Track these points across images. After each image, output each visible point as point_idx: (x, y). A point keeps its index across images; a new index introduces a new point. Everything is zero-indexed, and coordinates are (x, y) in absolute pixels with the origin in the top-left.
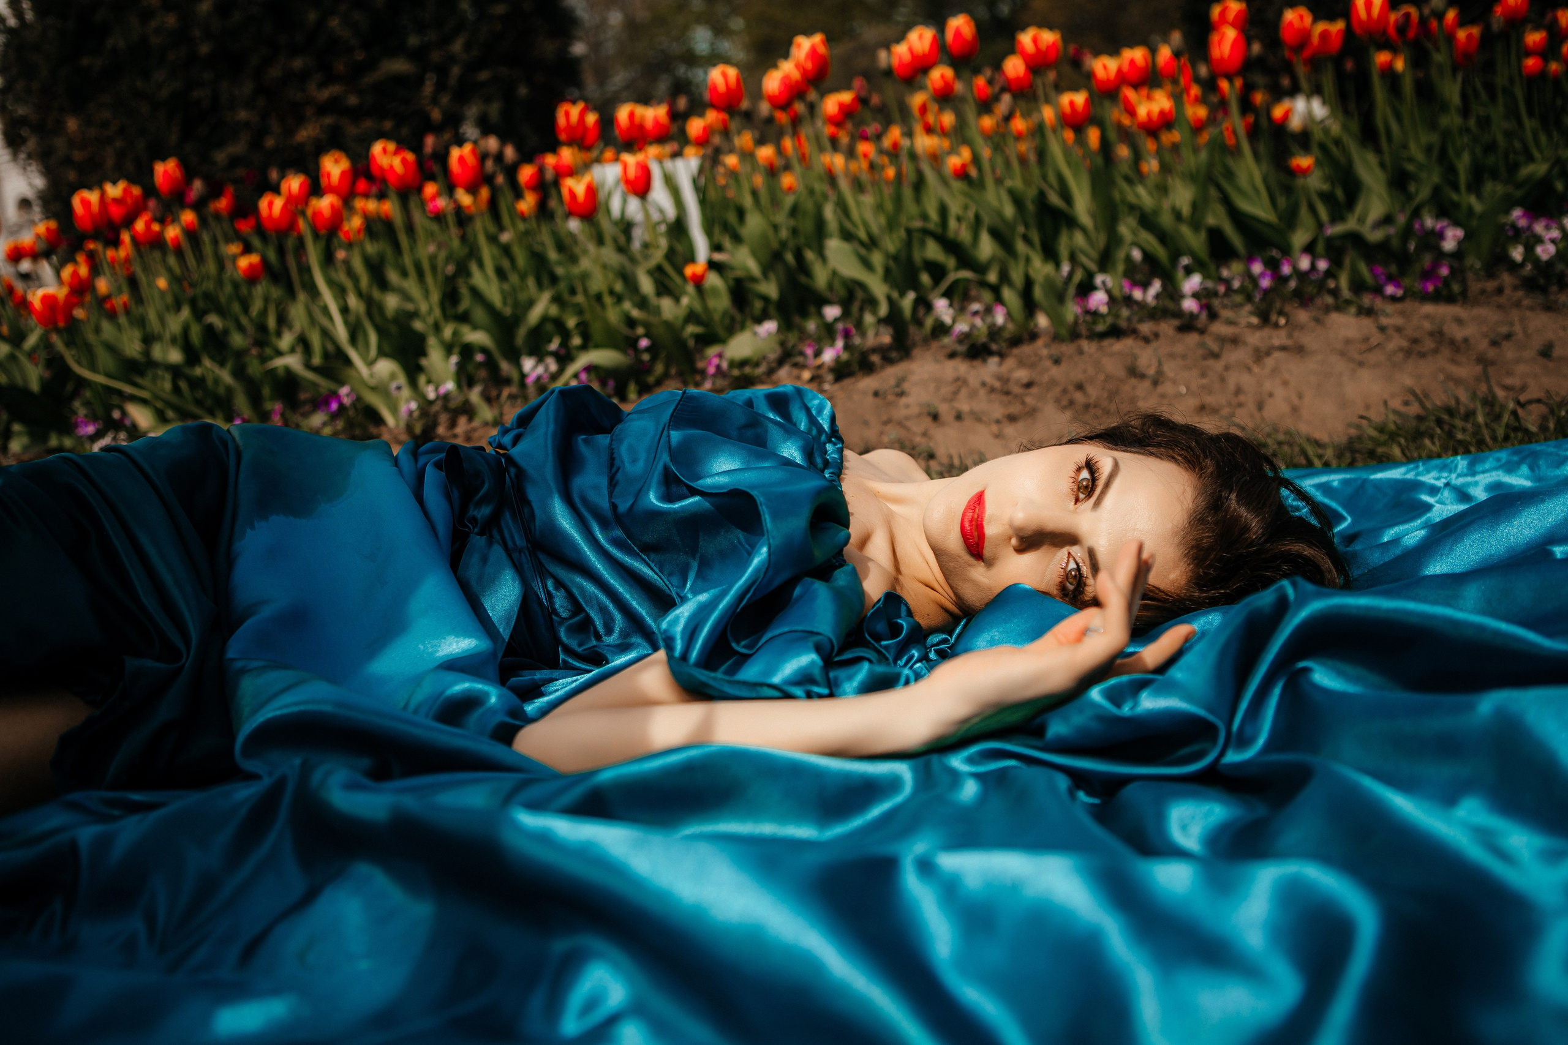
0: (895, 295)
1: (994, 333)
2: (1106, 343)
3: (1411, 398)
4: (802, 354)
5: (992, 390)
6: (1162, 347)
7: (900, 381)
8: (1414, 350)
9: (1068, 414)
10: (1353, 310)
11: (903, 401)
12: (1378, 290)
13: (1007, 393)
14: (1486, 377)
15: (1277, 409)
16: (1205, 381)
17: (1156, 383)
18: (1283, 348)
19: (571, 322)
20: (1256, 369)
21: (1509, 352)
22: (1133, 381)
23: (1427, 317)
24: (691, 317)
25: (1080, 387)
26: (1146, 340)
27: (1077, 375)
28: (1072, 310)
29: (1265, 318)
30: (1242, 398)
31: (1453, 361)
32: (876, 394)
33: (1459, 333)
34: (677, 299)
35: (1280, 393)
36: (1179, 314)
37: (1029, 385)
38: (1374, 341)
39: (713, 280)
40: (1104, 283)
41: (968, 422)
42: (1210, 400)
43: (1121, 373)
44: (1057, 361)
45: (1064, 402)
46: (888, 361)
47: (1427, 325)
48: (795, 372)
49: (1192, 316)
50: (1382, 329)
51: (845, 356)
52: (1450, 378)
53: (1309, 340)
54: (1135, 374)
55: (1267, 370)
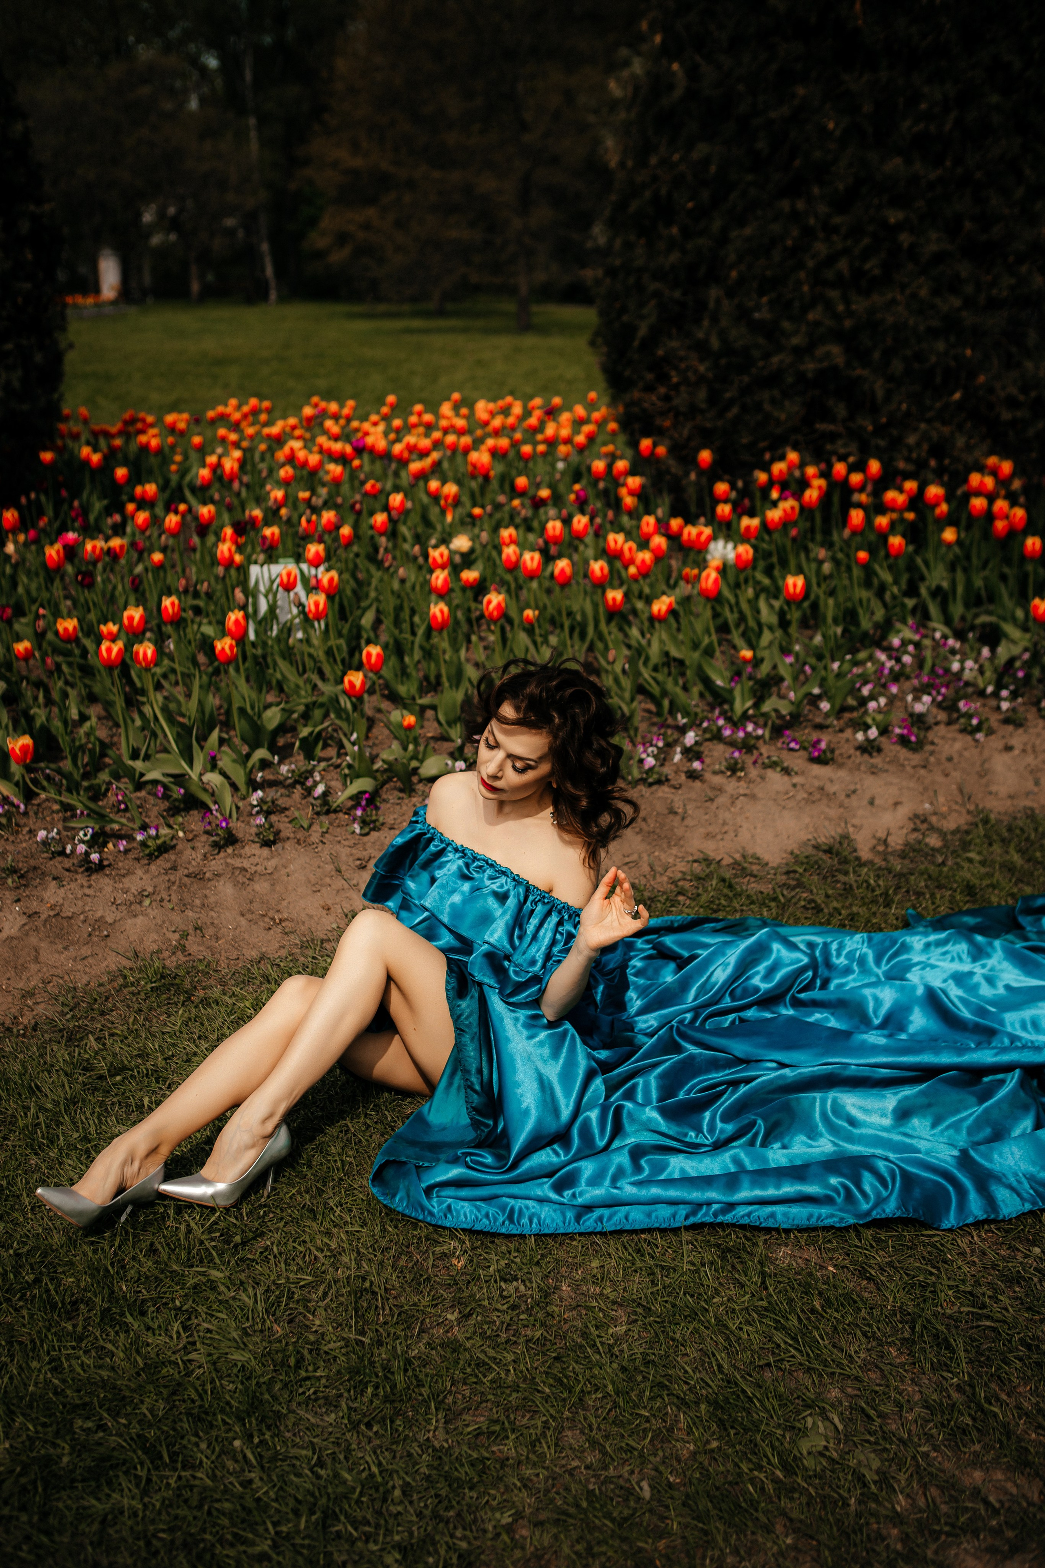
2: (654, 788)
6: (684, 794)
8: (810, 799)
9: (639, 838)
14: (844, 818)
15: (745, 837)
16: (708, 817)
17: (683, 819)
18: (745, 795)
20: (733, 809)
21: (854, 801)
22: (671, 817)
26: (676, 788)
29: (734, 771)
30: (726, 828)
31: (829, 806)
33: (831, 788)
35: (745, 825)
38: (790, 794)
40: (653, 753)
42: (710, 829)
47: (817, 783)
49: (698, 772)
50: (794, 785)
53: (758, 791)
54: (672, 812)
55: (737, 809)
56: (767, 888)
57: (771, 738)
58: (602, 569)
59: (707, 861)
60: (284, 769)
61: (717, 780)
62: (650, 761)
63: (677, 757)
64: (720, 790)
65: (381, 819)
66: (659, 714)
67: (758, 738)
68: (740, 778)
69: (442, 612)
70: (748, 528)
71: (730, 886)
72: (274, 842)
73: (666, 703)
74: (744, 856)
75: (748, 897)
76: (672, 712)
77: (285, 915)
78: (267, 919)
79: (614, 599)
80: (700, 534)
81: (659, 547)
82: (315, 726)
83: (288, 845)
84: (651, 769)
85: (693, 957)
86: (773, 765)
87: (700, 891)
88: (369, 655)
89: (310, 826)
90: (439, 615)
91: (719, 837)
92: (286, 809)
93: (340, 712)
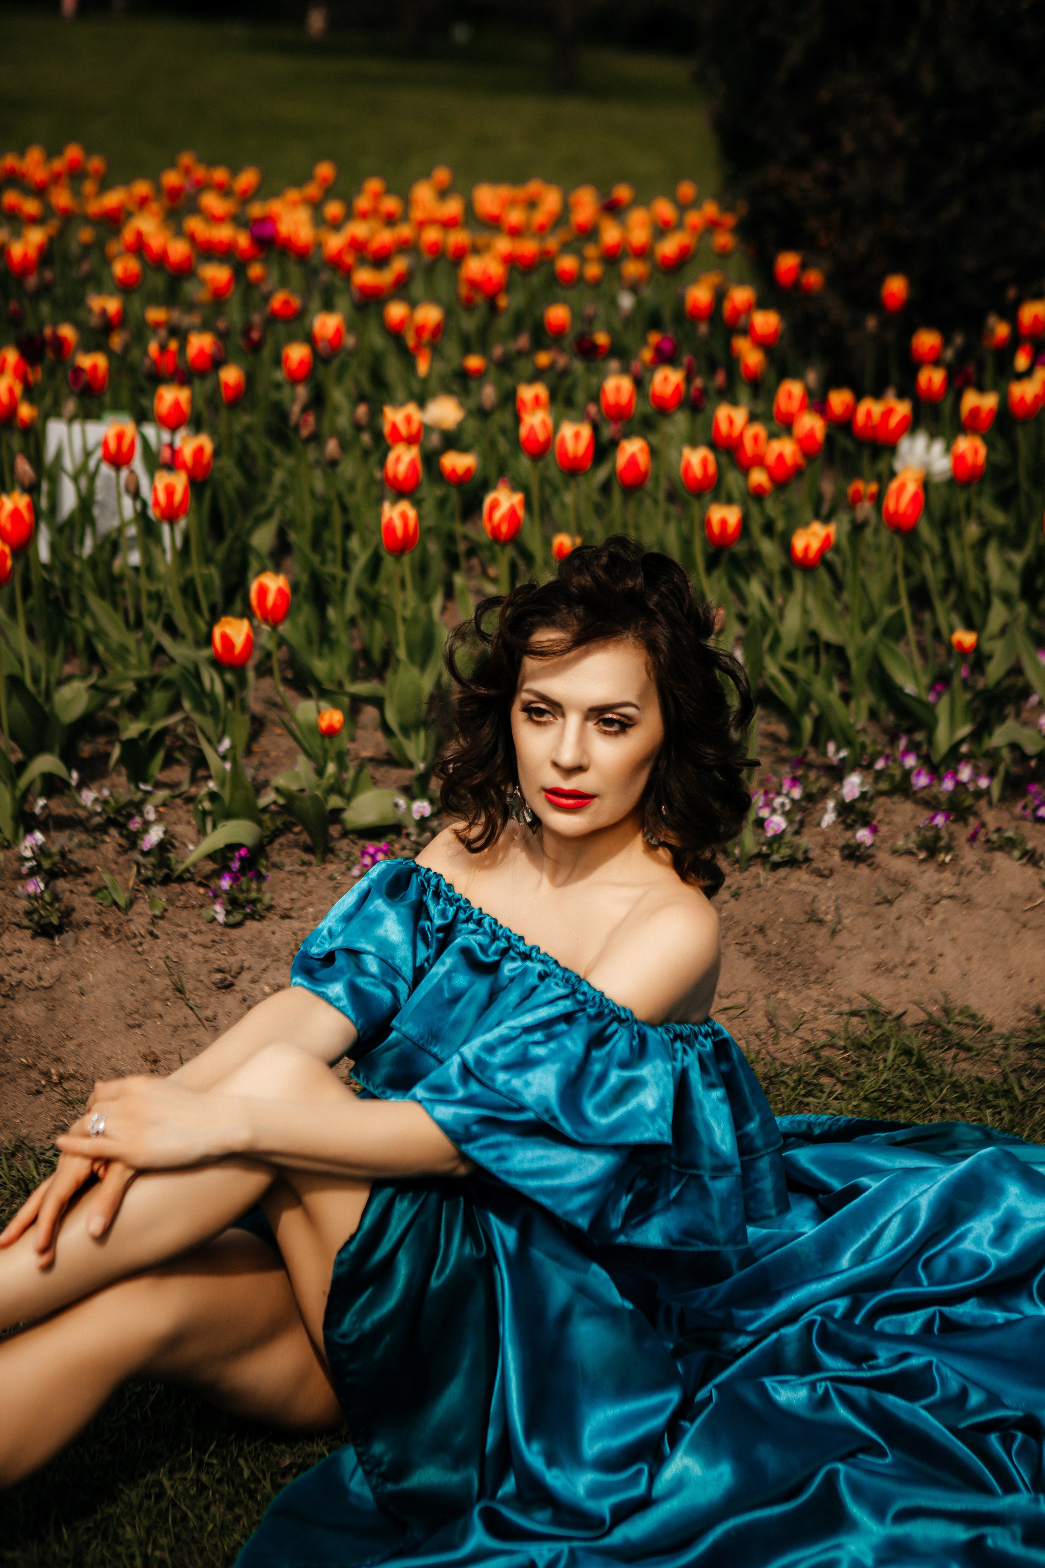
2: (782, 872)
6: (838, 885)
9: (750, 963)
15: (949, 973)
16: (879, 933)
17: (834, 933)
18: (951, 897)
20: (927, 922)
22: (812, 928)
25: (761, 930)
26: (822, 876)
27: (758, 914)
30: (914, 956)
35: (951, 953)
40: (782, 804)
42: (884, 955)
43: (802, 917)
44: (735, 894)
45: (748, 948)
53: (977, 889)
54: (815, 919)
55: (936, 922)
56: (990, 1074)
57: (1003, 799)
58: (704, 463)
59: (876, 1013)
60: (88, 797)
61: (901, 865)
62: (778, 823)
63: (829, 818)
64: (906, 884)
65: (267, 898)
66: (794, 741)
67: (979, 794)
68: (943, 865)
69: (404, 516)
70: (976, 411)
71: (921, 1065)
72: (59, 930)
73: (807, 723)
74: (946, 1011)
75: (955, 1085)
76: (817, 741)
77: (71, 1069)
78: (34, 1075)
79: (724, 523)
80: (888, 414)
81: (810, 435)
82: (152, 720)
83: (85, 936)
84: (779, 837)
85: (855, 1191)
86: (1008, 845)
87: (863, 1069)
88: (263, 592)
89: (131, 903)
90: (398, 524)
91: (901, 971)
92: (87, 870)
93: (201, 697)
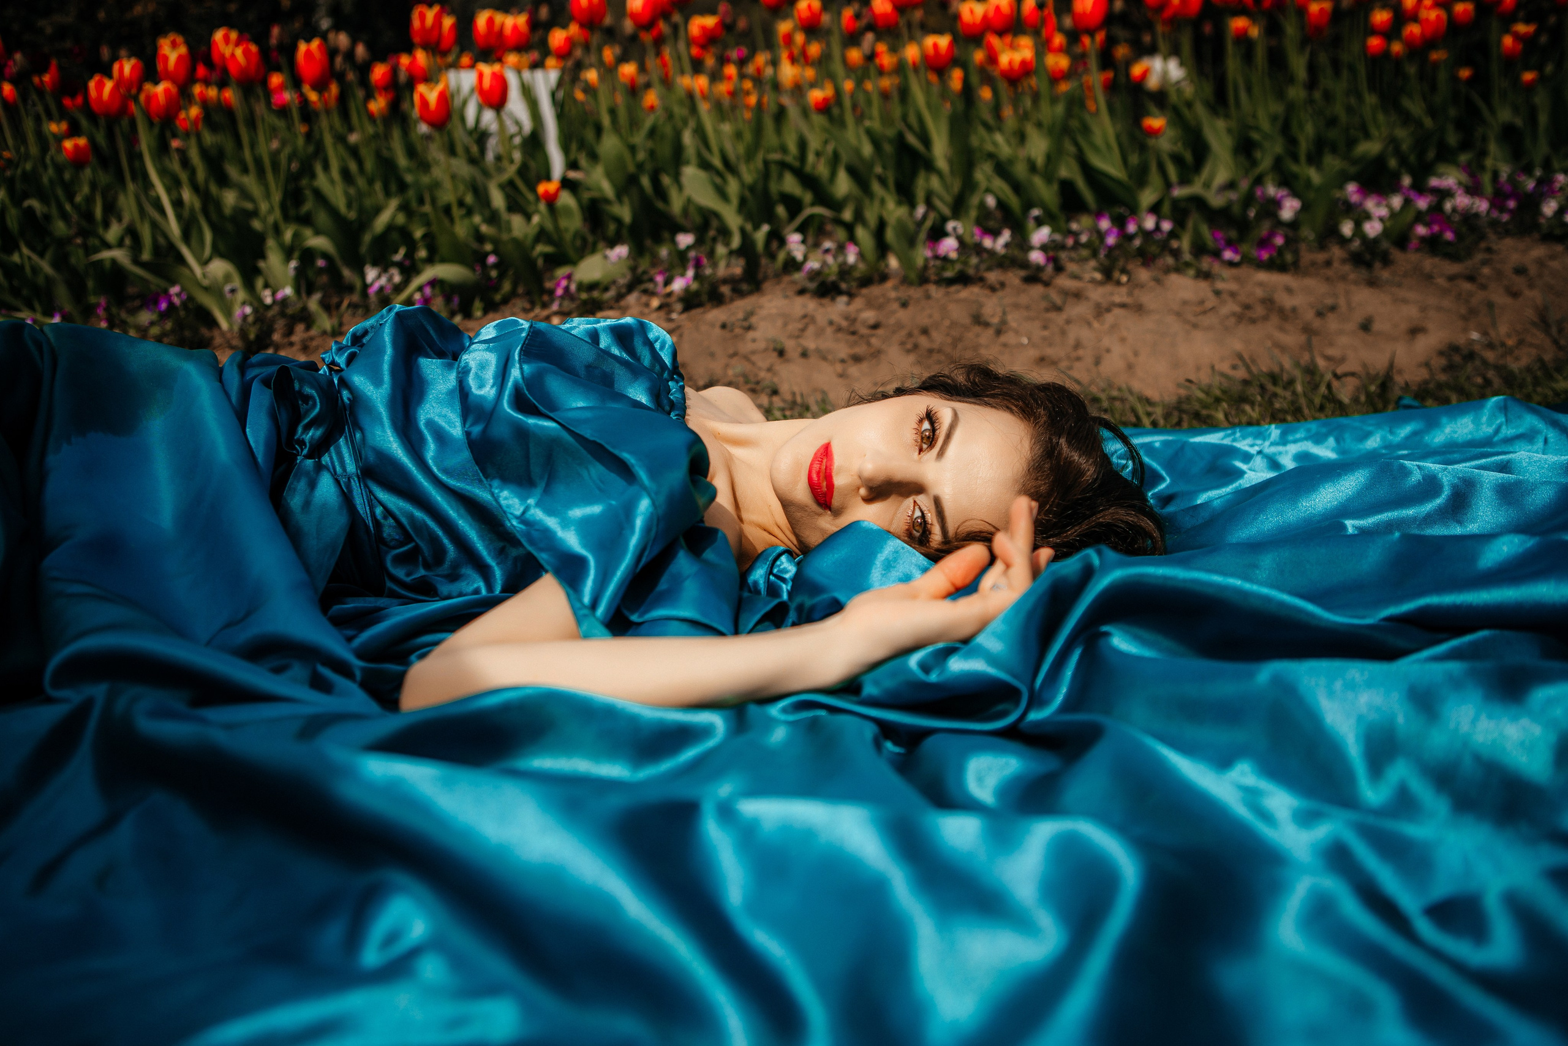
0: (749, 227)
1: (845, 271)
2: (953, 289)
3: (1240, 363)
4: (651, 280)
5: (839, 329)
6: (1006, 297)
7: (749, 314)
8: (1245, 316)
9: (912, 358)
10: (1191, 272)
11: (751, 335)
12: (1217, 254)
13: (854, 333)
14: (1308, 346)
15: (1113, 364)
16: (1046, 333)
17: (999, 332)
18: (1123, 306)
19: (418, 233)
20: (1096, 325)
21: (1332, 323)
22: (977, 329)
23: (1261, 284)
24: (542, 235)
25: (925, 331)
26: (993, 289)
27: (924, 320)
28: (923, 253)
29: (1108, 274)
30: (1081, 352)
31: (1281, 329)
32: (724, 326)
33: (1288, 302)
34: (528, 217)
35: (1117, 349)
36: (1025, 265)
37: (875, 326)
38: (1209, 304)
39: (566, 199)
40: (955, 229)
41: (813, 360)
42: (1050, 352)
43: (967, 321)
44: (904, 305)
45: (909, 346)
46: (739, 293)
47: (1259, 293)
48: (644, 299)
49: (1039, 268)
50: (1217, 293)
51: (695, 286)
52: (1277, 345)
53: (1147, 298)
54: (980, 322)
55: (1107, 326)
61: (1075, 283)
64: (1077, 296)
68: (1118, 283)
74: (1105, 389)
86: (1181, 270)
